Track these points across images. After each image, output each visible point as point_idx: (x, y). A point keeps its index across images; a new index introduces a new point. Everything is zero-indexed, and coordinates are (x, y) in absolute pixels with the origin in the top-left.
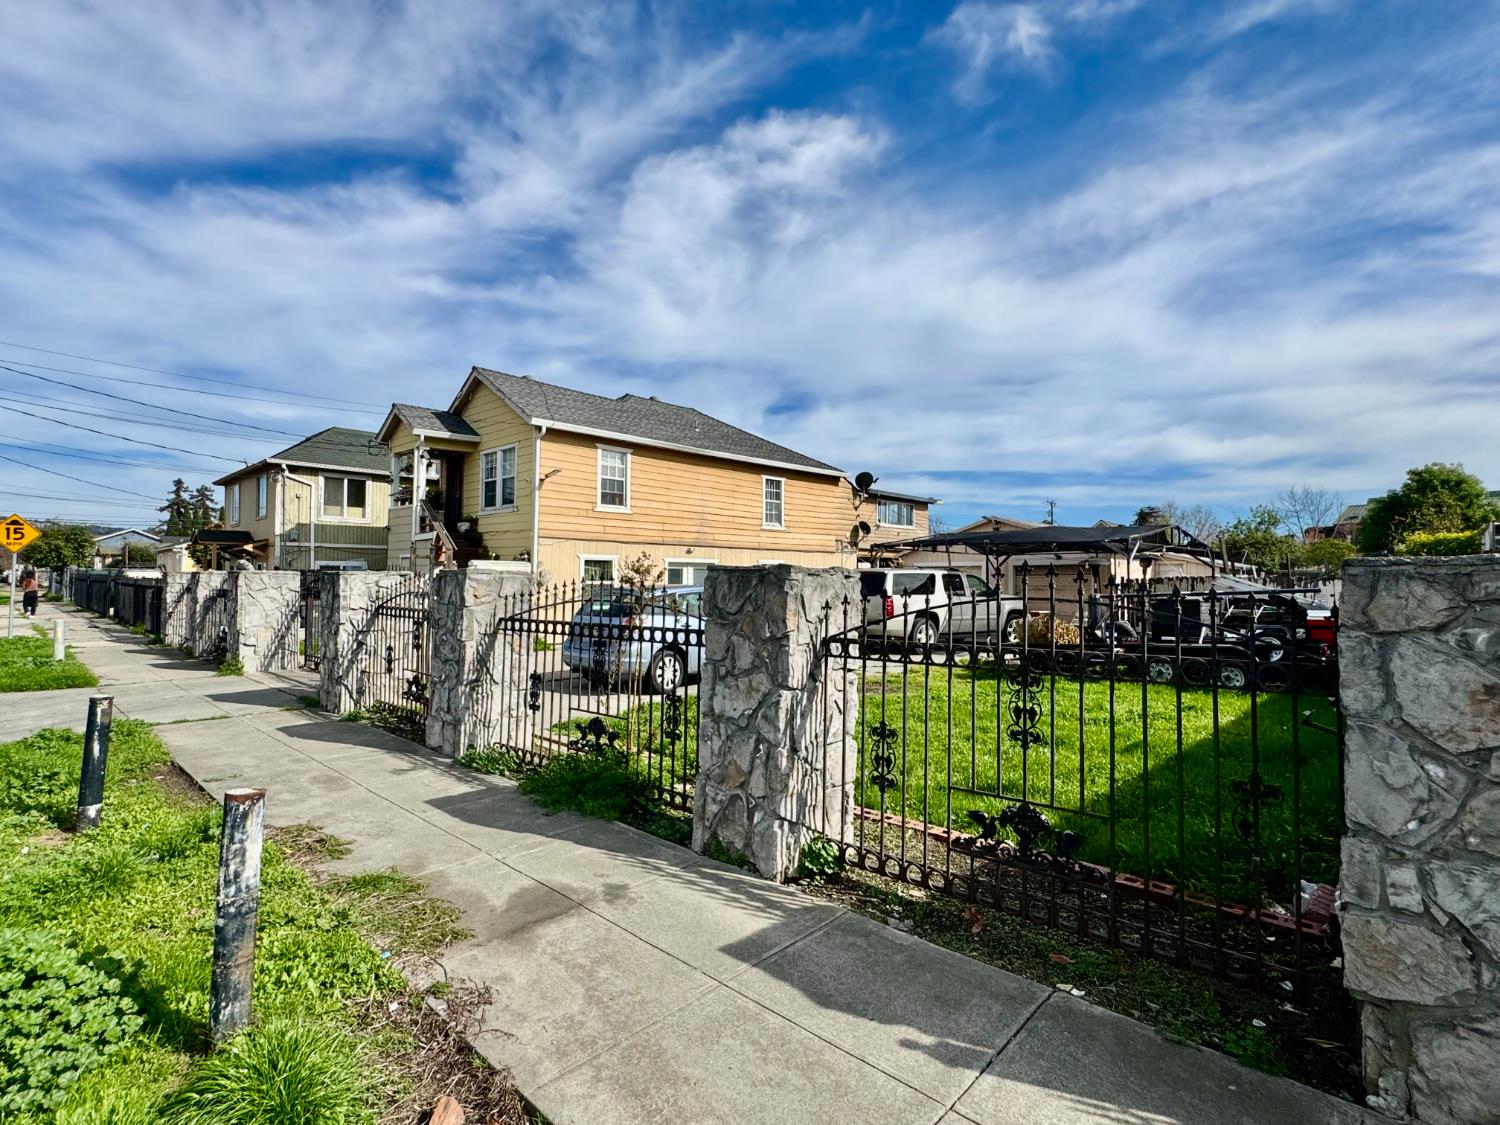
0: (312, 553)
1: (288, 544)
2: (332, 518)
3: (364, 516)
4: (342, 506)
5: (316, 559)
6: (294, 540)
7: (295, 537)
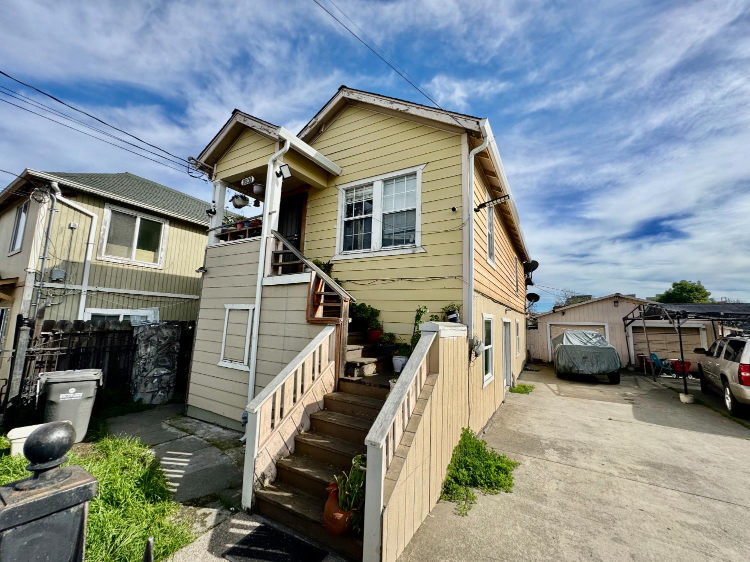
0: (83, 298)
1: (47, 285)
2: (116, 259)
3: (155, 261)
4: (131, 246)
5: (88, 305)
6: (58, 281)
7: (61, 277)
